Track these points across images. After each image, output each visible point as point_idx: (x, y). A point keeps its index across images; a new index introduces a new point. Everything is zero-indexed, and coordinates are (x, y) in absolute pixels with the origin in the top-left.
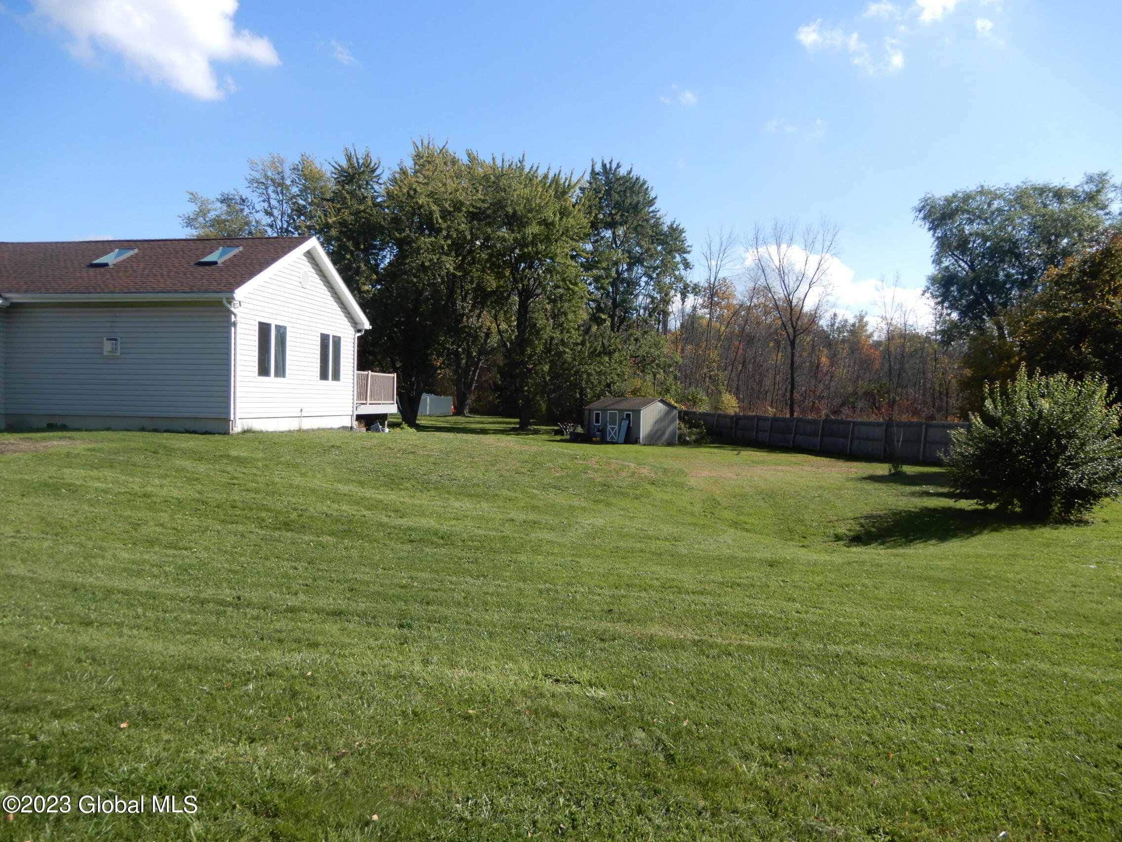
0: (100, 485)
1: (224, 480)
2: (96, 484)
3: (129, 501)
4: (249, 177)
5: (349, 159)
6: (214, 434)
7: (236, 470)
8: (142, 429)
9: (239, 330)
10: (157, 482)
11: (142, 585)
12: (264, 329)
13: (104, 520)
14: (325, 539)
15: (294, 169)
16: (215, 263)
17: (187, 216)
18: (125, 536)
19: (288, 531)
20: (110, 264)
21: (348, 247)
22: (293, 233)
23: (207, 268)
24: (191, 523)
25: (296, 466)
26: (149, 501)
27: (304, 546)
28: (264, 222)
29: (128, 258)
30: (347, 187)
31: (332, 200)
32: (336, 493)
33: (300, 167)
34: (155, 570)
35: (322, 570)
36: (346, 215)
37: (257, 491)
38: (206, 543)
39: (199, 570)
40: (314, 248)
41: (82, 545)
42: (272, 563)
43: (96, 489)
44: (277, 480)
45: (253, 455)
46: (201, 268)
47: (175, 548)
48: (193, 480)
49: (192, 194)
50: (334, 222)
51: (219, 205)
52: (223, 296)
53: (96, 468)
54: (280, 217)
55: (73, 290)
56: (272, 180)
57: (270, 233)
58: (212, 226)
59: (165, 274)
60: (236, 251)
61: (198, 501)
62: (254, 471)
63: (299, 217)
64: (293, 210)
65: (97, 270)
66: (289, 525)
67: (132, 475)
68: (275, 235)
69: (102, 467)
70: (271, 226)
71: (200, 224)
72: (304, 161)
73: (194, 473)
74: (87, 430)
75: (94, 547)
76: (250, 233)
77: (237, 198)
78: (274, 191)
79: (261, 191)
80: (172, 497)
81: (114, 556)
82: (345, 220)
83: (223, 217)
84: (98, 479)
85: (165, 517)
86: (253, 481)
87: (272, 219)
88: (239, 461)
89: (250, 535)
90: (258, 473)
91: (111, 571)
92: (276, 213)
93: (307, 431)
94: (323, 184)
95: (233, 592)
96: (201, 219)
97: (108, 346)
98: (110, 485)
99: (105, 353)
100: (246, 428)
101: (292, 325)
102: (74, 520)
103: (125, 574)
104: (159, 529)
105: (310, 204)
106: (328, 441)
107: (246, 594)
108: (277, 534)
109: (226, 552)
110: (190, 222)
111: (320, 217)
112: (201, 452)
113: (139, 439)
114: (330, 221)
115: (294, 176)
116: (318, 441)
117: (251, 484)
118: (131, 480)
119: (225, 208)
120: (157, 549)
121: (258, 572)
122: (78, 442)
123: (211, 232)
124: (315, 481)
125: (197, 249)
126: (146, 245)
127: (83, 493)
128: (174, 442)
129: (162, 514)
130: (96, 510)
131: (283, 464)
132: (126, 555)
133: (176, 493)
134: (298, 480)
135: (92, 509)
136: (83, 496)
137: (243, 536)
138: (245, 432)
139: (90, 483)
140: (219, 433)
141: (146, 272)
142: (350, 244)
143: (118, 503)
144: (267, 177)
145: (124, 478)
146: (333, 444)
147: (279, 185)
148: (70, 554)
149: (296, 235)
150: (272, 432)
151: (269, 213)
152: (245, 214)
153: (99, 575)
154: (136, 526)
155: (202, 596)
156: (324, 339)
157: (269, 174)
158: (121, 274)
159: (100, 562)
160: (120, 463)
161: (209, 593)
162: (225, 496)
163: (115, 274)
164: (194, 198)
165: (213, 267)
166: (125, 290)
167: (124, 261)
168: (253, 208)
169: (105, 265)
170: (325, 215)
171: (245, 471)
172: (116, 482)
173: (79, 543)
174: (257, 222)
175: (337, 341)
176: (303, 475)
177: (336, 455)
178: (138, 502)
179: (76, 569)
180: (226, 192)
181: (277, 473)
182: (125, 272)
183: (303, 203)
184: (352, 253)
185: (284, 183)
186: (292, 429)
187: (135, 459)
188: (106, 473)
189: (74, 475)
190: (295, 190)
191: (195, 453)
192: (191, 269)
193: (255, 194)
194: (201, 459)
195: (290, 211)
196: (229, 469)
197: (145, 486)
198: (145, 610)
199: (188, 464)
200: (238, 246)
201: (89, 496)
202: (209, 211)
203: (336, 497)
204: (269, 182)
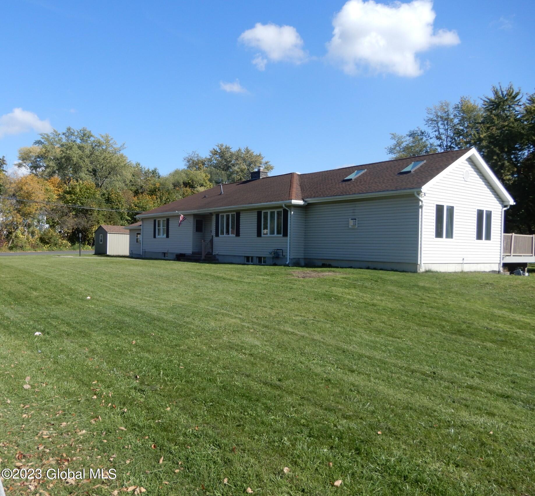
0: (350, 297)
1: (417, 299)
2: (348, 297)
3: (365, 307)
4: (426, 118)
5: (496, 93)
6: (408, 272)
7: (423, 295)
8: (368, 268)
9: (424, 210)
10: (379, 298)
11: (377, 355)
12: (439, 209)
13: (353, 316)
14: (489, 345)
15: (455, 108)
16: (410, 172)
17: (390, 147)
18: (365, 326)
19: (461, 335)
20: (353, 179)
21: (495, 152)
22: (454, 148)
23: (405, 175)
24: (400, 323)
25: (462, 294)
26: (376, 308)
27: (474, 347)
28: (435, 144)
29: (362, 175)
30: (494, 112)
31: (483, 123)
32: (493, 315)
33: (460, 106)
34: (383, 348)
35: (489, 365)
36: (494, 131)
37: (438, 308)
38: (410, 336)
39: (408, 352)
40: (473, 155)
41: (344, 328)
42: (453, 354)
43: (348, 299)
44: (450, 303)
45: (433, 286)
46: (401, 176)
47: (392, 337)
48: (398, 298)
49: (393, 134)
50: (485, 137)
51: (408, 138)
52: (415, 191)
53: (348, 288)
54: (446, 139)
55: (335, 194)
56: (441, 117)
57: (440, 150)
58: (404, 151)
59: (381, 181)
60: (422, 163)
61: (403, 311)
62: (435, 296)
63: (459, 137)
64: (454, 134)
65: (347, 183)
66: (461, 332)
67: (366, 293)
68: (443, 151)
69: (350, 288)
70: (440, 146)
71: (397, 151)
72: (463, 101)
73: (398, 294)
74: (341, 268)
75: (350, 330)
76: (427, 152)
77: (419, 132)
78: (442, 124)
79: (433, 125)
80: (388, 307)
81: (360, 336)
82: (493, 134)
83: (410, 145)
84: (349, 294)
85: (385, 318)
86: (435, 302)
87: (441, 141)
88: (425, 289)
89: (437, 335)
90: (437, 297)
91: (360, 344)
92: (443, 137)
93: (467, 273)
94: (475, 113)
95: (430, 368)
96: (398, 148)
97: (351, 222)
98: (355, 298)
99: (350, 227)
100: (427, 269)
101: (457, 205)
102: (340, 314)
103: (368, 348)
104: (383, 325)
105: (466, 128)
106: (483, 280)
107: (438, 371)
108: (454, 337)
109: (423, 343)
110: (391, 151)
111: (474, 135)
112: (401, 283)
113: (367, 273)
114: (482, 136)
115: (455, 112)
116: (476, 279)
117: (433, 304)
118: (365, 295)
119: (412, 139)
120: (382, 336)
121: (445, 359)
122: (337, 274)
123: (403, 155)
124: (477, 305)
125: (399, 165)
126: (371, 166)
127: (342, 301)
128: (386, 276)
129: (383, 316)
130: (349, 311)
131: (453, 293)
132: (367, 337)
133: (390, 305)
134: (464, 304)
135: (347, 310)
136: (342, 302)
137: (431, 335)
138: (427, 272)
139: (345, 296)
140: (411, 272)
141: (371, 181)
142: (497, 150)
143: (360, 308)
144: (437, 116)
145: (361, 294)
146: (487, 282)
147: (446, 119)
148: (339, 332)
149: (457, 149)
150: (444, 273)
151: (439, 138)
152: (423, 141)
153: (355, 346)
154: (370, 321)
155: (412, 367)
156: (480, 213)
157: (439, 114)
158: (358, 183)
159: (354, 339)
160: (359, 286)
161: (415, 366)
162: (418, 309)
163: (355, 184)
164: (394, 136)
165: (409, 174)
166: (361, 192)
167: (359, 176)
168: (429, 136)
169: (350, 180)
170: (478, 133)
171: (429, 295)
172: (357, 296)
173: (343, 327)
174: (431, 144)
175: (489, 215)
176: (467, 301)
177: (490, 289)
178: (370, 308)
179: (343, 341)
180: (412, 130)
181: (449, 298)
182: (360, 182)
183: (461, 128)
184: (498, 155)
185: (448, 118)
186: (457, 271)
187: (366, 284)
188: (352, 291)
189: (337, 291)
190: (456, 121)
191: (398, 283)
192: (396, 177)
193: (430, 127)
194: (402, 286)
195: (452, 135)
196: (419, 293)
197: (372, 300)
198: (381, 370)
199: (394, 289)
200: (423, 160)
201: (345, 303)
202: (402, 143)
203: (493, 317)
204: (439, 119)
